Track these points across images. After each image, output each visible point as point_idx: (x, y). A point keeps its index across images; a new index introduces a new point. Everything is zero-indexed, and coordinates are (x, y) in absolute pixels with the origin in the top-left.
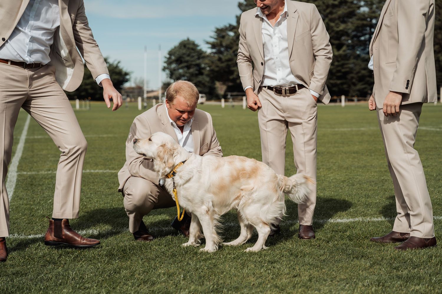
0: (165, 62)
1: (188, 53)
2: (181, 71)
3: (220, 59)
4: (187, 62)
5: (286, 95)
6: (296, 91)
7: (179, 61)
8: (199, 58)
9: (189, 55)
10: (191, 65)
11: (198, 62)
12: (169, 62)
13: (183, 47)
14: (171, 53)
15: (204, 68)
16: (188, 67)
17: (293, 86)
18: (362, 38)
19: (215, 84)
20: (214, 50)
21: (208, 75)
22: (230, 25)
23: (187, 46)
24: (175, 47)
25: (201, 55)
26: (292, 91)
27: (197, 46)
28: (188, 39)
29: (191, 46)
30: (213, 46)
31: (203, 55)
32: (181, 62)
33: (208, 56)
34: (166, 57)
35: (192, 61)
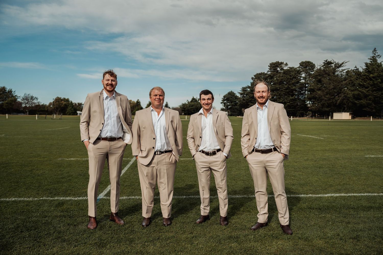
0: (222, 100)
1: (231, 97)
2: (228, 104)
3: (244, 100)
4: (231, 100)
5: (211, 155)
6: (216, 153)
7: (227, 99)
8: (236, 99)
9: (231, 98)
10: (233, 101)
11: (235, 100)
12: (224, 100)
13: (229, 95)
14: (224, 97)
15: (237, 103)
16: (231, 102)
17: (214, 150)
18: (302, 92)
19: (242, 109)
20: (242, 96)
21: (239, 106)
22: (248, 86)
23: (231, 94)
24: (226, 94)
25: (236, 97)
26: (214, 153)
27: (235, 94)
28: (232, 91)
29: (233, 94)
30: (241, 94)
31: (237, 98)
32: (228, 101)
33: (239, 98)
34: (222, 98)
35: (233, 100)
